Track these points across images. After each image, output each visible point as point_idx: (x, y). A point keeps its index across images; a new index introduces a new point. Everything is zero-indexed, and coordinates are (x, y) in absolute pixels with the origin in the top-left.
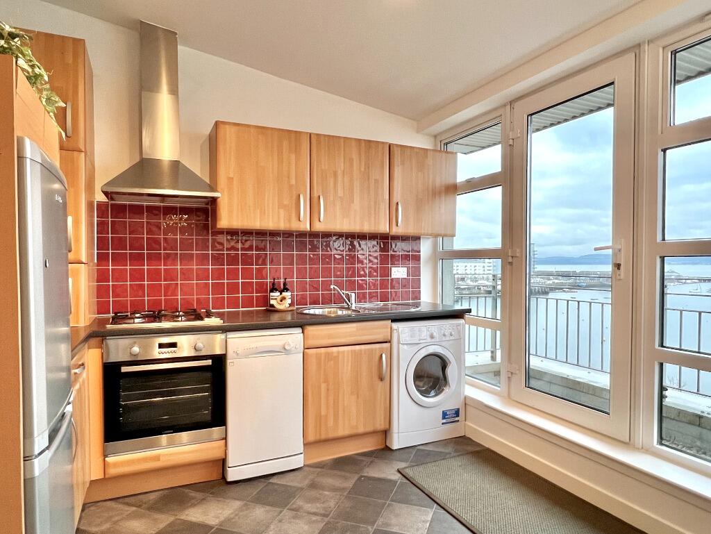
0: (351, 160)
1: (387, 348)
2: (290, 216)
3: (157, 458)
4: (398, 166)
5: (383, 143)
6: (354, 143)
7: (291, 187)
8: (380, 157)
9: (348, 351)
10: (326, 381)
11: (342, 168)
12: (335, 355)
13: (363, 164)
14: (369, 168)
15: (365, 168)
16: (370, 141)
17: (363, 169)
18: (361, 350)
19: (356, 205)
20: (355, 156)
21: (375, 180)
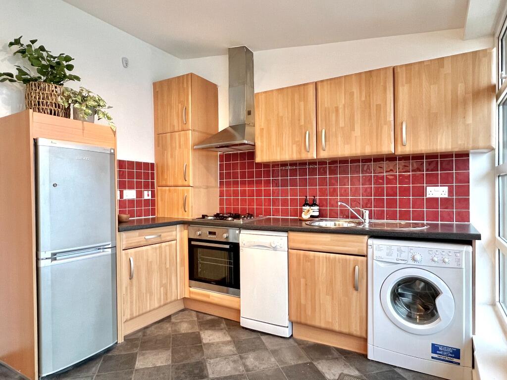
0: (352, 94)
1: (362, 262)
2: (300, 149)
3: (208, 296)
4: (403, 85)
5: (386, 68)
6: (354, 78)
7: (300, 127)
8: (382, 84)
9: (323, 257)
10: (305, 277)
11: (343, 102)
12: (312, 258)
13: (364, 94)
14: (369, 96)
15: (366, 97)
16: (370, 71)
17: (363, 99)
18: (335, 258)
19: (357, 132)
20: (355, 90)
21: (377, 105)
